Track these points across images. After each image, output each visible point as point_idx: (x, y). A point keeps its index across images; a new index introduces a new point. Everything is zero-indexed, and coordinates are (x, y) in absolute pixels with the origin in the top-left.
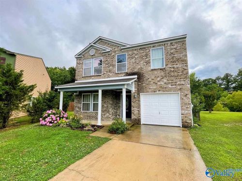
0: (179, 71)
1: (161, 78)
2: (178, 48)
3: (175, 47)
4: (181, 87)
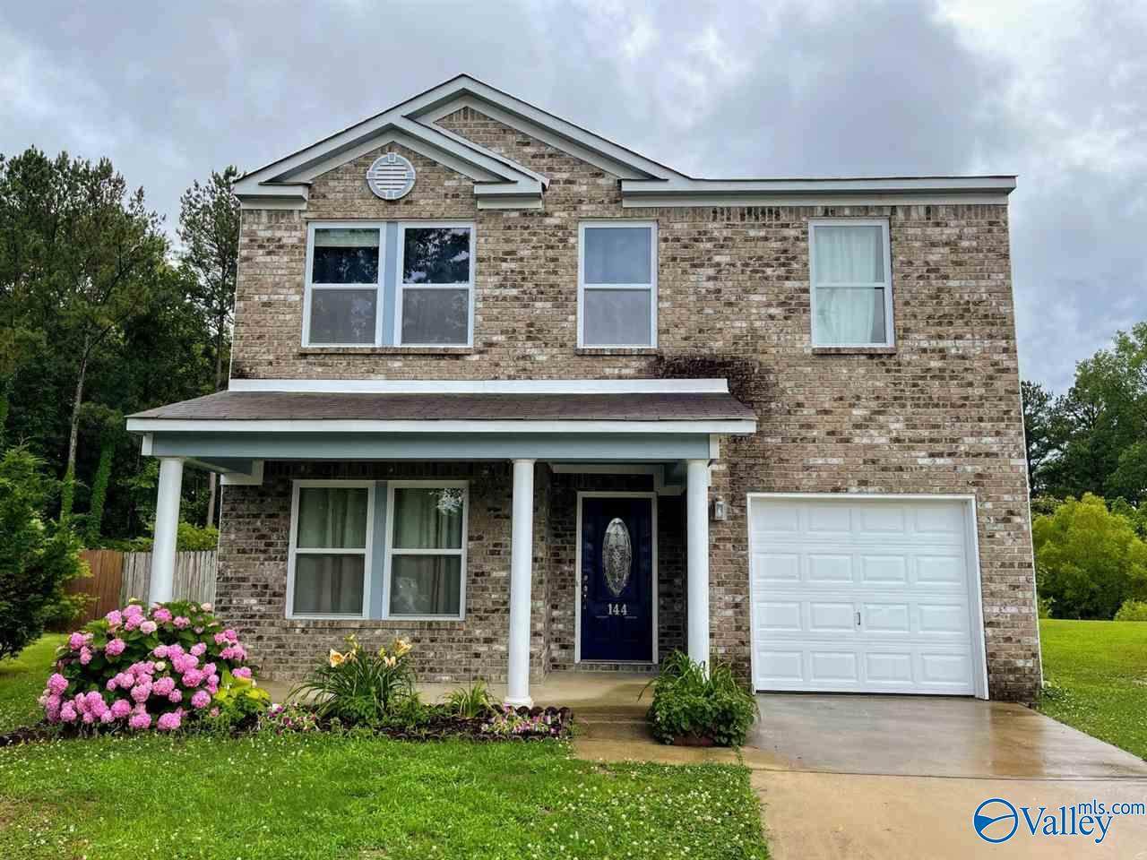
0: (970, 377)
1: (874, 405)
2: (965, 244)
3: (950, 232)
4: (979, 469)
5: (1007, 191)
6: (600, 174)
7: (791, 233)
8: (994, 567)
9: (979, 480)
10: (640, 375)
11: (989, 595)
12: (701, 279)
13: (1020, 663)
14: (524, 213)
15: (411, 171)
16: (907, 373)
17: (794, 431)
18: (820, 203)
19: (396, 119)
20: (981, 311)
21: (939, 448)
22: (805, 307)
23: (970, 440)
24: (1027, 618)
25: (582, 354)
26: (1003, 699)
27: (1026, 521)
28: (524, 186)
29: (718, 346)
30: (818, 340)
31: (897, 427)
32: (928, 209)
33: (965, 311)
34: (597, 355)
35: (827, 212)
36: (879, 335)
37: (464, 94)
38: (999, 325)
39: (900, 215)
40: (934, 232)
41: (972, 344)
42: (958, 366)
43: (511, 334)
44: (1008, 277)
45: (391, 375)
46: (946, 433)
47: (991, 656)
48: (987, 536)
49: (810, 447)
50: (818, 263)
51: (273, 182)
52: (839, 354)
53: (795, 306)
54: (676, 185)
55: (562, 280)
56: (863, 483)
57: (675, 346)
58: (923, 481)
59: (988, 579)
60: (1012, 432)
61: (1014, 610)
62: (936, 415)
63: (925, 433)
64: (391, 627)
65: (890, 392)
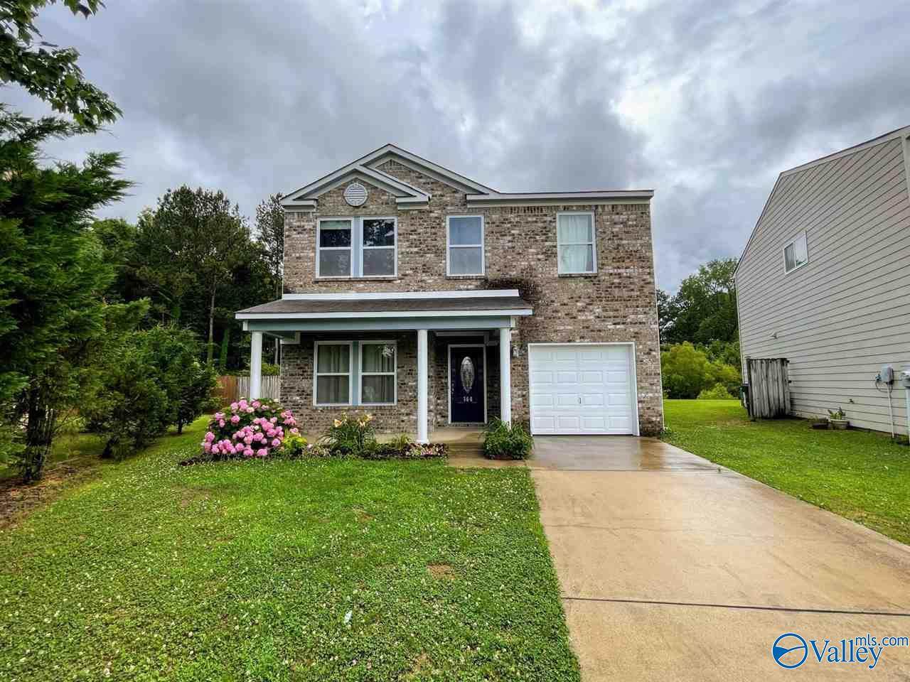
0: (632, 287)
1: (587, 301)
2: (630, 223)
3: (624, 217)
4: (636, 330)
5: (649, 198)
6: (456, 192)
7: (549, 219)
8: (643, 375)
9: (636, 336)
10: (477, 288)
11: (640, 388)
12: (505, 242)
13: (654, 419)
14: (420, 211)
15: (366, 192)
16: (603, 285)
17: (549, 313)
18: (562, 204)
19: (358, 167)
20: (638, 255)
21: (618, 320)
22: (555, 254)
23: (632, 316)
24: (657, 398)
25: (449, 279)
26: (645, 436)
27: (657, 354)
28: (420, 198)
29: (514, 274)
30: (561, 270)
31: (598, 311)
32: (613, 206)
33: (630, 255)
34: (456, 279)
35: (565, 208)
36: (590, 267)
37: (390, 153)
38: (645, 261)
39: (600, 209)
40: (616, 218)
41: (633, 271)
42: (627, 281)
43: (415, 270)
44: (650, 239)
45: (359, 291)
46: (621, 313)
47: (640, 416)
48: (639, 361)
49: (558, 321)
50: (561, 234)
51: (300, 198)
52: (571, 277)
53: (550, 254)
54: (492, 196)
55: (439, 243)
56: (582, 337)
57: (493, 275)
58: (611, 336)
59: (639, 381)
60: (652, 312)
61: (651, 395)
62: (617, 305)
63: (611, 314)
64: (363, 409)
65: (595, 295)
